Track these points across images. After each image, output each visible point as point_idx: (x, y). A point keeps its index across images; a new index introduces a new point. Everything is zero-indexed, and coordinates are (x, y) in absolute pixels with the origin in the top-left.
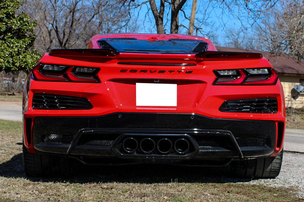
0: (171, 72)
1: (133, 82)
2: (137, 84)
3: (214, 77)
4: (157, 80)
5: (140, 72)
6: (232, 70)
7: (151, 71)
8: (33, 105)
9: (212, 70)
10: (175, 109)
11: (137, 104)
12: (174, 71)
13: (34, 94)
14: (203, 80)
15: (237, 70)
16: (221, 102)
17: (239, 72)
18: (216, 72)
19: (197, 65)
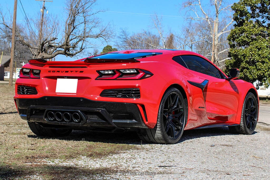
0: (71, 72)
1: (56, 78)
2: (58, 79)
3: (97, 75)
4: (66, 77)
5: (57, 72)
6: (111, 70)
7: (61, 71)
8: (18, 92)
9: (96, 70)
10: (76, 95)
11: (56, 92)
12: (73, 71)
13: (18, 86)
14: (90, 77)
15: (113, 70)
16: (101, 90)
17: (115, 72)
18: (98, 72)
19: (88, 68)
